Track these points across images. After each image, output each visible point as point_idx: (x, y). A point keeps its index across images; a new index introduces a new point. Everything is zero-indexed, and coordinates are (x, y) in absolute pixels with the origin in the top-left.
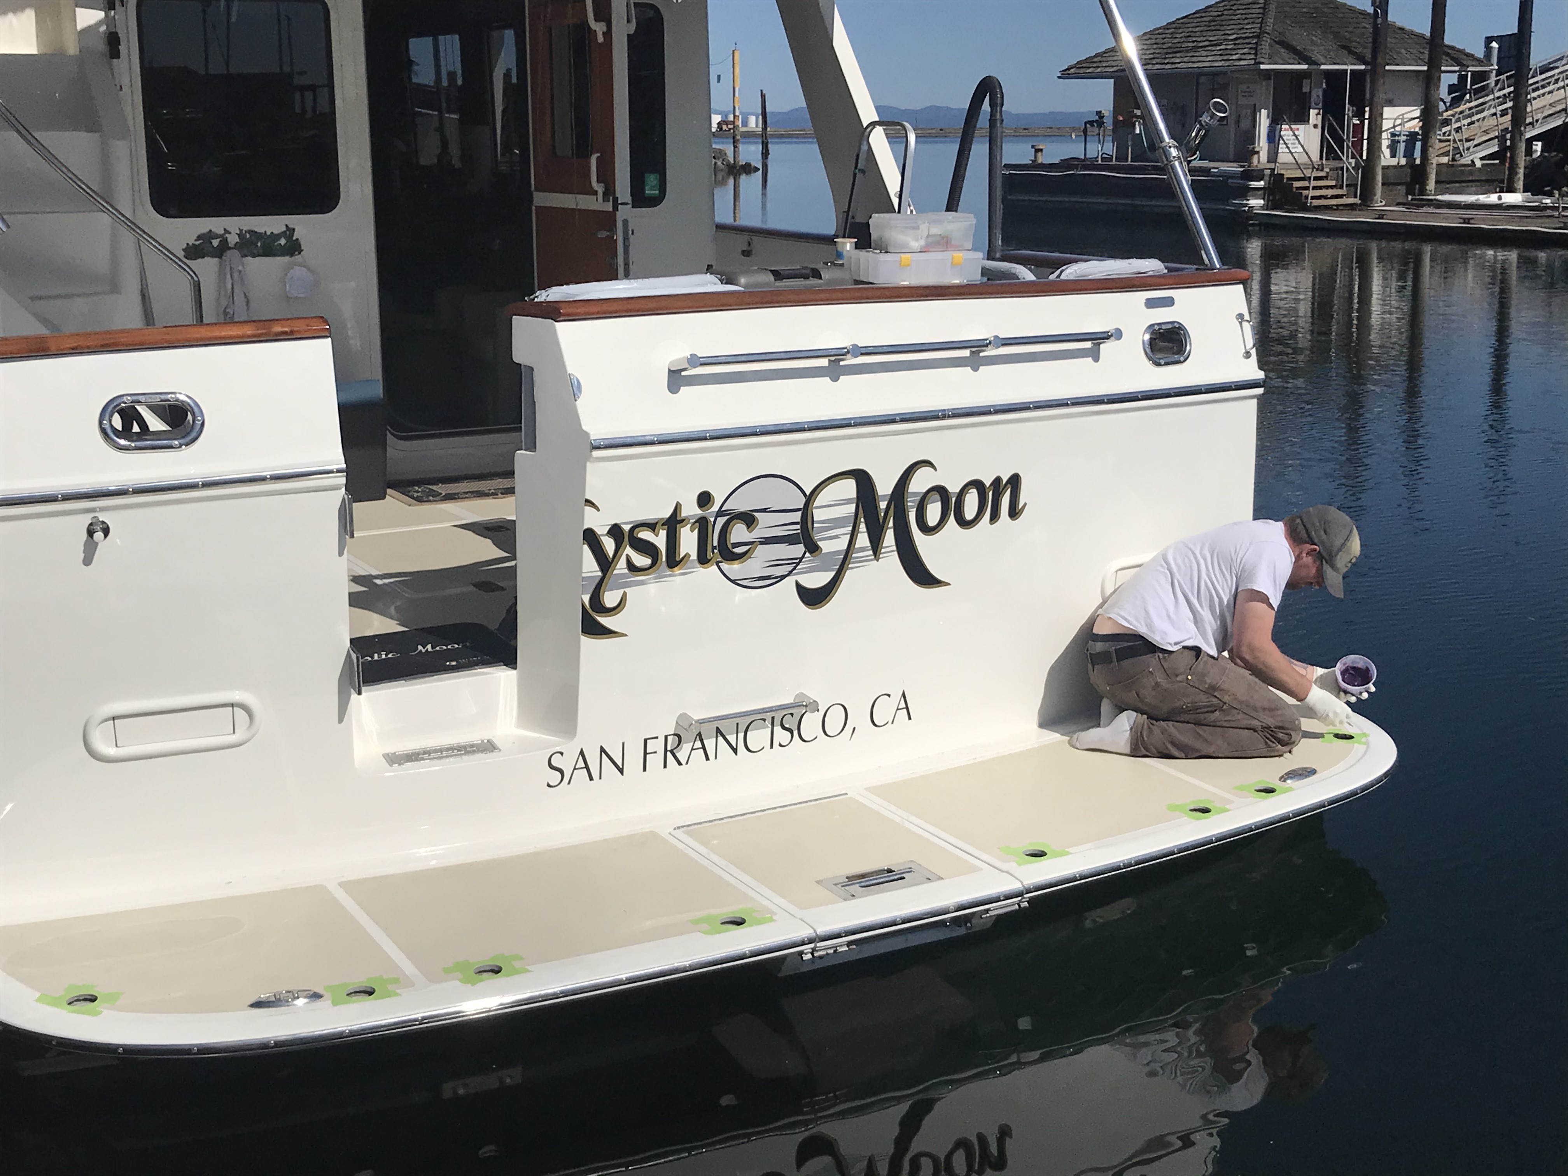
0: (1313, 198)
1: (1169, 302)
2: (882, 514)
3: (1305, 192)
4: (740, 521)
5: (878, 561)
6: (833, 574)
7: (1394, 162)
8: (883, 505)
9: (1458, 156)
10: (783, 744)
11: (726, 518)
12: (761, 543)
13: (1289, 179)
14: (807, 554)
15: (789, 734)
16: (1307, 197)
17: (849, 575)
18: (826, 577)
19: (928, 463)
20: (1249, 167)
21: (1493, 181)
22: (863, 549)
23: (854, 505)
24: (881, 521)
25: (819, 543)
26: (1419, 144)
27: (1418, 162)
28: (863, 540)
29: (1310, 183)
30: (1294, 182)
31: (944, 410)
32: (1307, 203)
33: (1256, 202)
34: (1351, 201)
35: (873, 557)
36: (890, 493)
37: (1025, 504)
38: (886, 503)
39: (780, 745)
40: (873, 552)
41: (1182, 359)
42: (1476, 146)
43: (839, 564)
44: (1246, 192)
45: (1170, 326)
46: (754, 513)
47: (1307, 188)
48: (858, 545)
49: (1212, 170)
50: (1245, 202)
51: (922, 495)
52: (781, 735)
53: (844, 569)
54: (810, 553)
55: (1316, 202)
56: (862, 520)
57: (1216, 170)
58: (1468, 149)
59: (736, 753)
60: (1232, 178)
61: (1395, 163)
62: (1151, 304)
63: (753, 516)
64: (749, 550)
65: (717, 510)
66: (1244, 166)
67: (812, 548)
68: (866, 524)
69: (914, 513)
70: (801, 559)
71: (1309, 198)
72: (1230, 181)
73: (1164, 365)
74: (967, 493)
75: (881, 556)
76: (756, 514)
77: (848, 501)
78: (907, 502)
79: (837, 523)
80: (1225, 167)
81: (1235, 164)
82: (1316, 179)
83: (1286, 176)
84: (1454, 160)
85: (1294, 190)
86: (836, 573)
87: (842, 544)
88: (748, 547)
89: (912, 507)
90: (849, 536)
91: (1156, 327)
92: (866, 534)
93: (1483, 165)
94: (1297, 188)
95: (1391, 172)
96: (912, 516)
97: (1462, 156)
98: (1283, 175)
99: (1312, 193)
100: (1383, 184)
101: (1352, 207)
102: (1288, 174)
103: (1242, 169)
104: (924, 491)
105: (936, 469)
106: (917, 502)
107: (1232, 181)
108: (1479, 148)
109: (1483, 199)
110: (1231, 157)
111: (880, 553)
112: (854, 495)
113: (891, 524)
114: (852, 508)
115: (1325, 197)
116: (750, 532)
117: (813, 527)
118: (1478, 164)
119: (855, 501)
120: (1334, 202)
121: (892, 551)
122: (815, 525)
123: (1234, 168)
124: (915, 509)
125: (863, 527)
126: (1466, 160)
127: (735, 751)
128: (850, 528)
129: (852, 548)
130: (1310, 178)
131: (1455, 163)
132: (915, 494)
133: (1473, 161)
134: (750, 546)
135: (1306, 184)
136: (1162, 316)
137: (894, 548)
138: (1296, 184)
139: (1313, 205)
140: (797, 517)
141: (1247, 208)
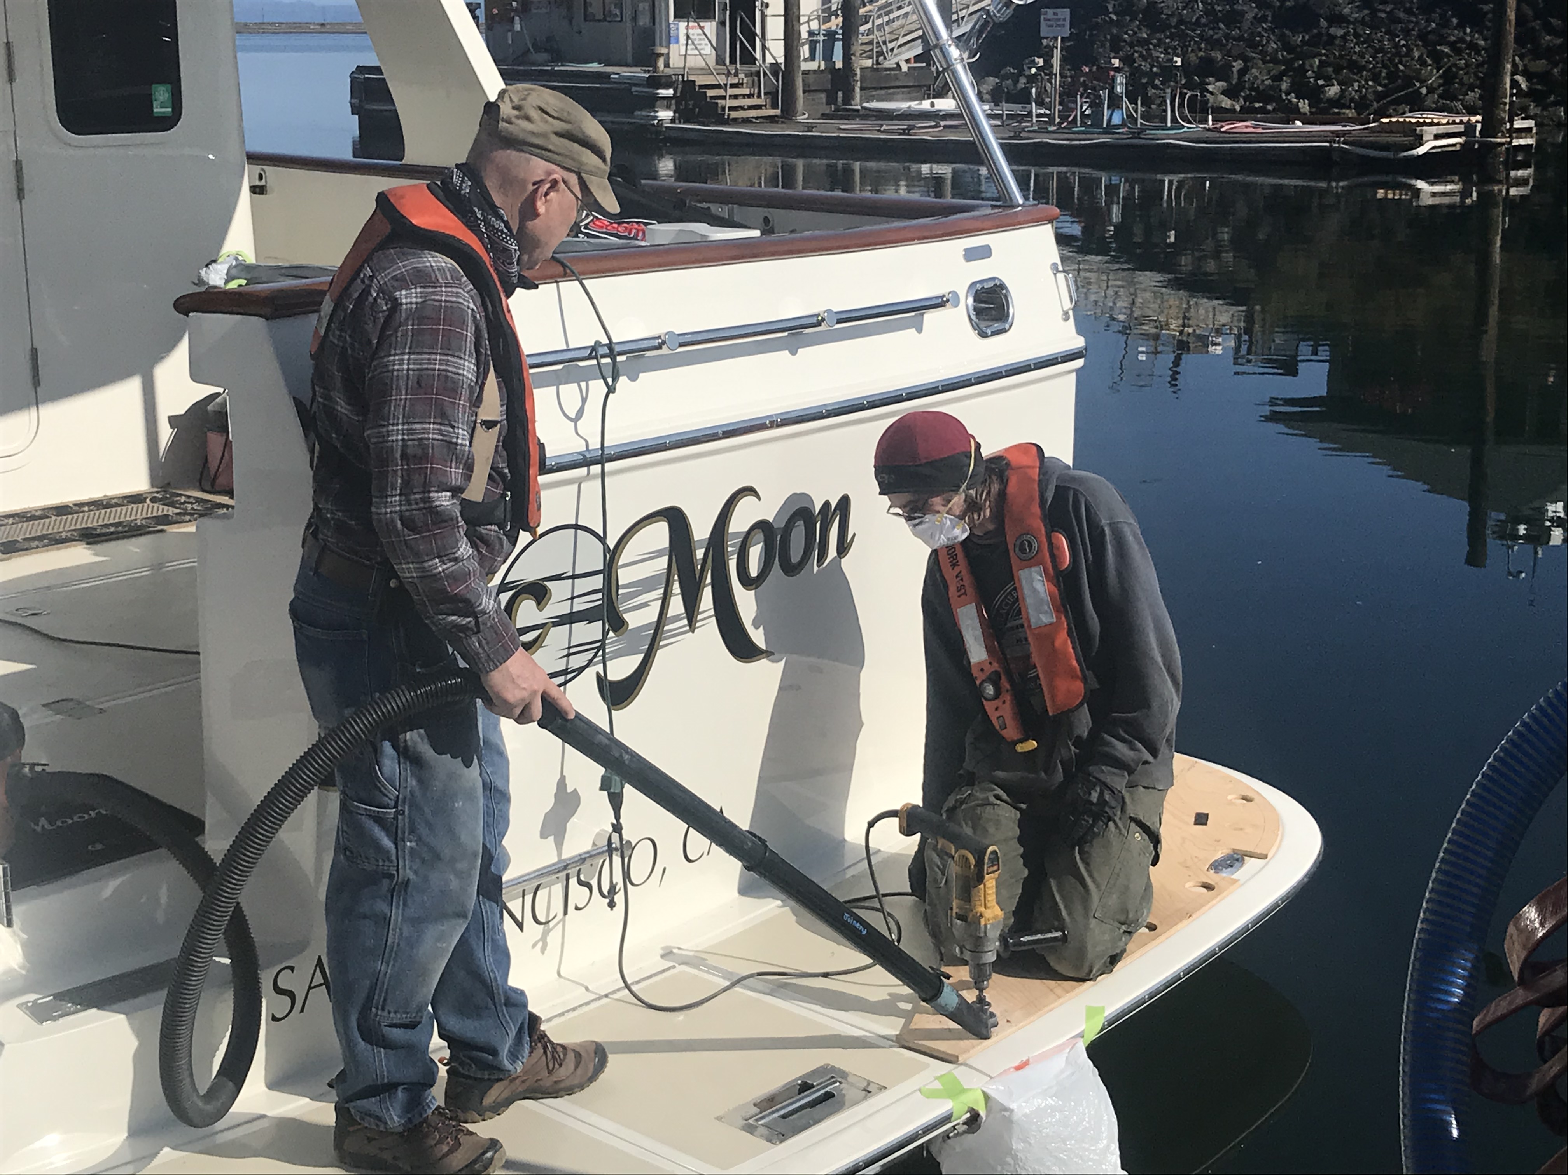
0: (731, 109)
1: (984, 252)
2: (699, 567)
3: (721, 102)
4: (527, 596)
5: (693, 632)
6: (641, 657)
7: (813, 66)
8: (700, 554)
9: (881, 58)
10: (580, 906)
11: (511, 593)
12: (555, 624)
13: (701, 86)
14: (611, 634)
15: (587, 890)
16: (723, 109)
17: (660, 655)
18: (631, 663)
19: (749, 491)
20: (654, 72)
21: (919, 86)
22: (677, 618)
23: (667, 558)
24: (697, 576)
25: (626, 616)
26: (838, 46)
27: (839, 65)
28: (677, 606)
29: (726, 91)
30: (707, 91)
31: (772, 416)
32: (724, 115)
33: (666, 114)
34: (772, 112)
35: (688, 628)
36: (708, 536)
37: (854, 535)
38: (703, 550)
39: (577, 908)
40: (688, 620)
41: (1007, 326)
42: (900, 46)
43: (649, 642)
44: (653, 102)
45: (991, 284)
46: (546, 583)
47: (724, 98)
48: (671, 613)
49: (612, 76)
50: (652, 114)
51: (743, 536)
52: (578, 893)
53: (655, 647)
54: (615, 631)
55: (734, 114)
56: (676, 577)
57: (617, 76)
58: (892, 50)
59: (521, 929)
60: (636, 85)
61: (816, 68)
62: (971, 255)
63: (545, 587)
64: (539, 636)
65: (499, 582)
66: (649, 71)
67: (617, 623)
68: (680, 583)
69: (735, 561)
70: (603, 641)
71: (727, 109)
72: (634, 89)
73: (991, 335)
74: (794, 526)
75: (698, 625)
76: (547, 584)
77: (659, 554)
78: (728, 546)
79: (646, 585)
80: (627, 72)
81: (638, 69)
82: (733, 86)
83: (697, 84)
84: (878, 63)
85: (708, 100)
86: (645, 657)
87: (651, 615)
88: (538, 632)
89: (733, 553)
90: (660, 601)
91: (979, 286)
92: (680, 597)
93: (909, 68)
94: (712, 97)
95: (811, 78)
96: (732, 564)
97: (885, 58)
98: (694, 81)
99: (730, 103)
100: (804, 92)
101: (771, 119)
102: (700, 80)
103: (647, 75)
104: (746, 529)
105: (759, 499)
106: (738, 546)
107: (638, 89)
108: (903, 48)
109: (915, 105)
110: (630, 60)
111: (697, 621)
112: (666, 543)
113: (709, 580)
114: (663, 562)
115: (742, 108)
116: (541, 611)
117: (618, 595)
118: (905, 67)
119: (668, 553)
120: (753, 113)
121: (711, 617)
122: (620, 592)
123: (638, 73)
124: (736, 556)
125: (676, 588)
126: (890, 63)
127: (520, 926)
128: (662, 591)
129: (664, 617)
130: (726, 85)
131: (879, 66)
132: (737, 534)
133: (898, 64)
134: (541, 631)
135: (721, 92)
136: (982, 270)
137: (712, 612)
138: (710, 93)
139: (731, 117)
140: (598, 582)
141: (656, 122)
